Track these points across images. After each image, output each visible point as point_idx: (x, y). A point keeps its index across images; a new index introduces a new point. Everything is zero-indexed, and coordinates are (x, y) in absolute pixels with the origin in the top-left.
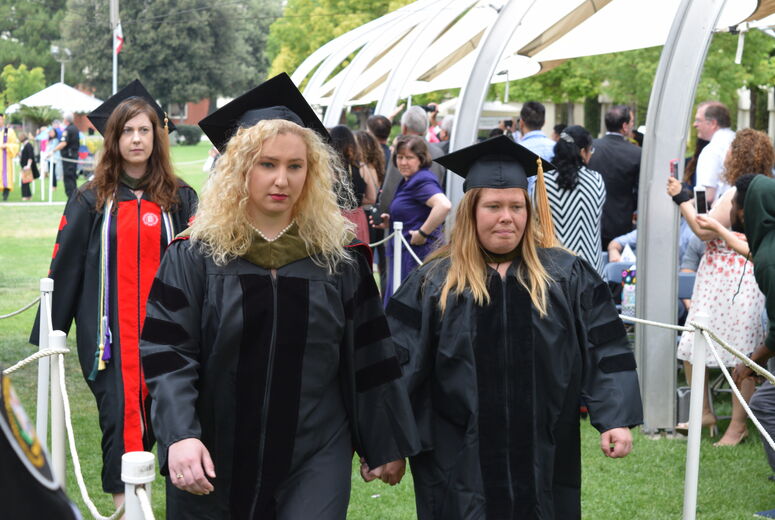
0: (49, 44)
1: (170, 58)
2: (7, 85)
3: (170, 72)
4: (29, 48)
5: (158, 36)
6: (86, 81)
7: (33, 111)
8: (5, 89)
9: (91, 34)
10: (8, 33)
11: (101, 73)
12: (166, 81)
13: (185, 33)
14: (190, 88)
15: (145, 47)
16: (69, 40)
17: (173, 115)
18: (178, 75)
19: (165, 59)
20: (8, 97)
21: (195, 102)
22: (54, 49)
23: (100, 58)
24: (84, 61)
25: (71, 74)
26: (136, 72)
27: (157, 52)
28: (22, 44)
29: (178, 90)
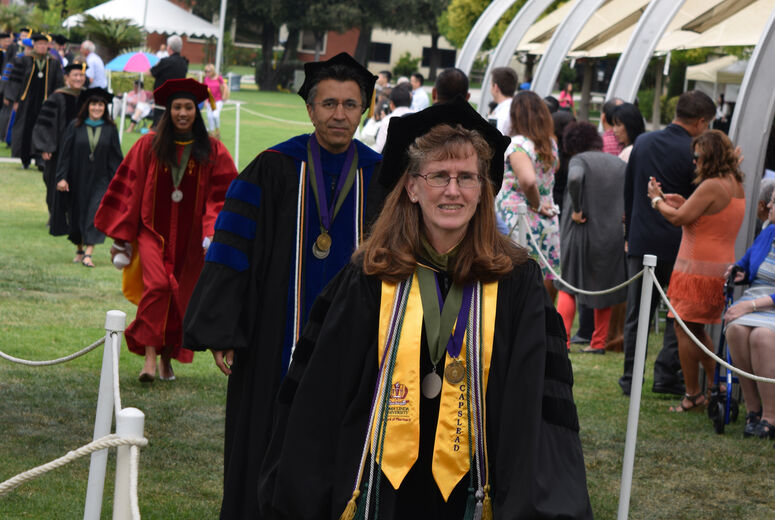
7: (103, 26)
14: (334, 9)
17: (304, 47)
20: (68, 3)
21: (338, 30)
29: (316, 10)
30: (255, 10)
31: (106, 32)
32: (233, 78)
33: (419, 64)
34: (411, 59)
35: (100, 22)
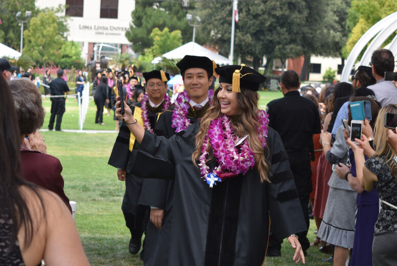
0: (187, 13)
1: (275, 25)
2: (154, 43)
3: (274, 35)
4: (172, 15)
5: (266, 8)
6: (212, 40)
7: (171, 62)
8: (153, 45)
9: (217, 6)
10: (158, 4)
11: (223, 35)
12: (271, 41)
13: (287, 5)
14: (289, 47)
15: (256, 16)
16: (201, 10)
17: (277, 68)
18: (279, 37)
19: (270, 25)
20: (154, 51)
22: (189, 16)
23: (223, 24)
24: (211, 26)
25: (201, 36)
26: (248, 35)
27: (265, 20)
28: (167, 12)
29: (279, 49)
30: (248, 50)
31: (172, 65)
33: (336, 73)
34: (332, 71)
35: (170, 60)
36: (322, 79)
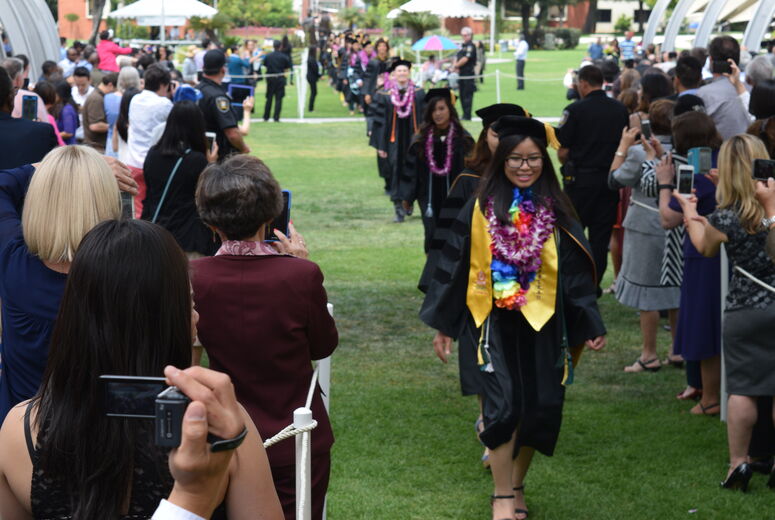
17: (553, 16)
20: (390, 1)
21: (574, 4)
32: (502, 44)
33: (632, 21)
34: (626, 18)
35: (411, 14)
36: (612, 30)
